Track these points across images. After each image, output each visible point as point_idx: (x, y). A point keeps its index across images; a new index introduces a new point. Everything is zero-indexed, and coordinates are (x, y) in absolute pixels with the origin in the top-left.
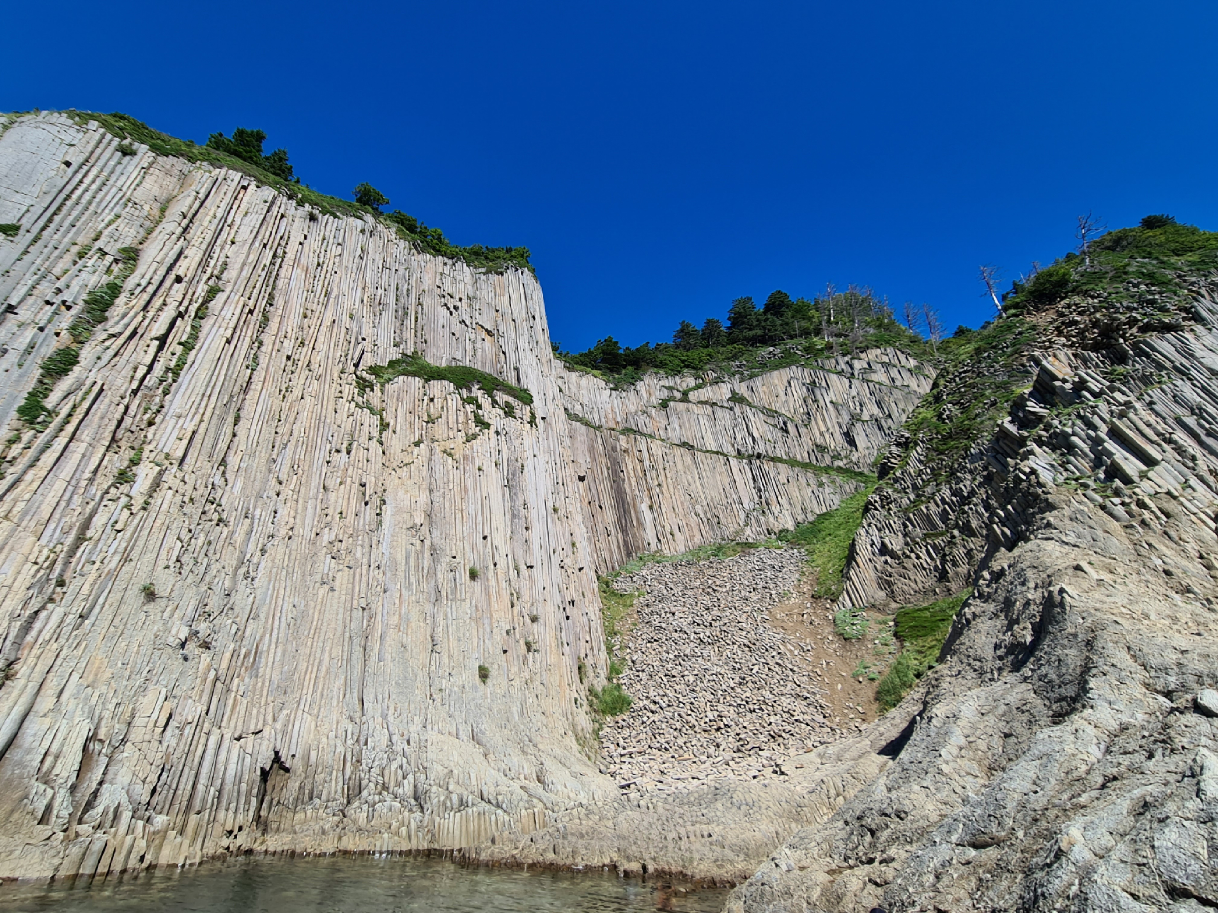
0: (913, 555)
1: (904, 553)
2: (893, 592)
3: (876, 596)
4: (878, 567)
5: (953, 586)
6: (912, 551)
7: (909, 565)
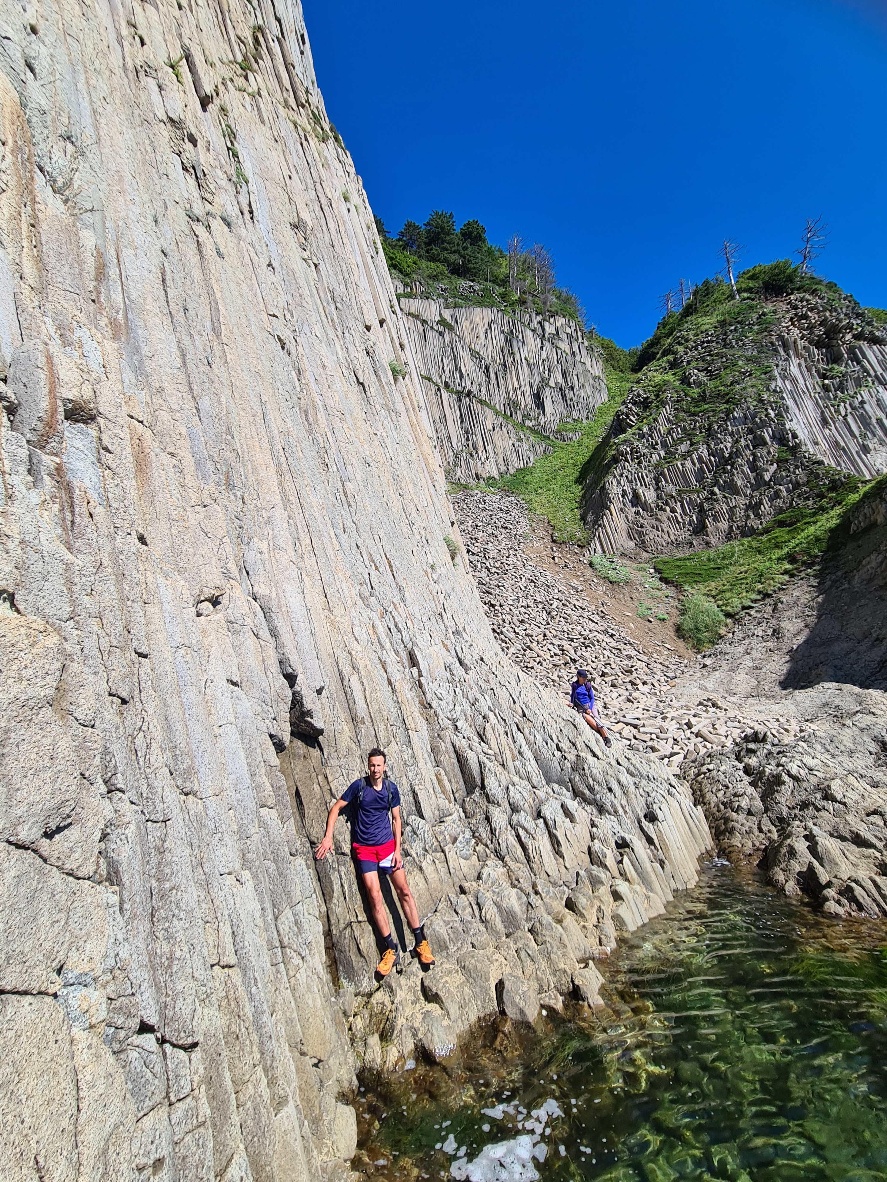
0: (668, 509)
1: (658, 506)
2: (643, 542)
3: (625, 545)
4: (630, 518)
5: (713, 540)
6: (667, 504)
7: (664, 518)
